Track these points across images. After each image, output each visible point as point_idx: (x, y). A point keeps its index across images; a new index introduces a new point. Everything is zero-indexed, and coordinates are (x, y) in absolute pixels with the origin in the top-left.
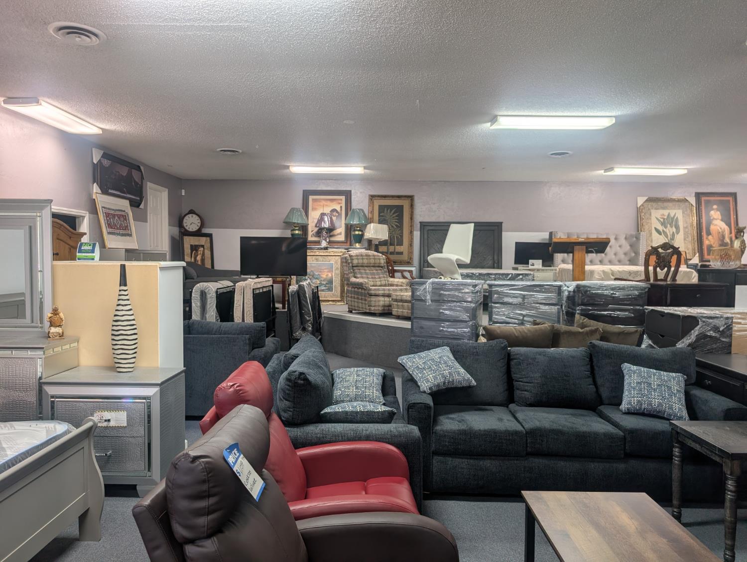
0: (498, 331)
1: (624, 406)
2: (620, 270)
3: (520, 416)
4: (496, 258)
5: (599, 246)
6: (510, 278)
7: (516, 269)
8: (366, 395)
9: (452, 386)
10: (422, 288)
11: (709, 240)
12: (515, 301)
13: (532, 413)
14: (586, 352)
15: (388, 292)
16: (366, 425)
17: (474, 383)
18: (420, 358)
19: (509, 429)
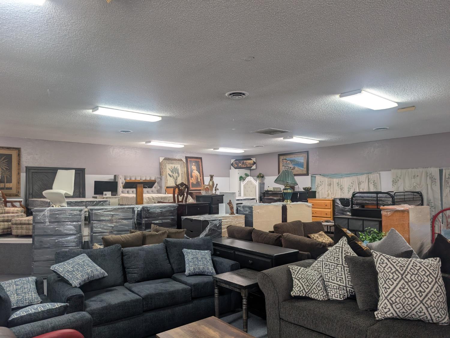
0: (112, 239)
1: (187, 272)
2: (157, 196)
3: (134, 289)
4: (81, 191)
5: (149, 184)
6: (96, 203)
7: (96, 198)
8: (26, 298)
9: (93, 279)
10: (42, 214)
11: (192, 180)
12: (107, 218)
13: (141, 286)
14: (164, 246)
15: (7, 218)
16: (49, 320)
17: (106, 274)
18: (69, 264)
19: (133, 299)
